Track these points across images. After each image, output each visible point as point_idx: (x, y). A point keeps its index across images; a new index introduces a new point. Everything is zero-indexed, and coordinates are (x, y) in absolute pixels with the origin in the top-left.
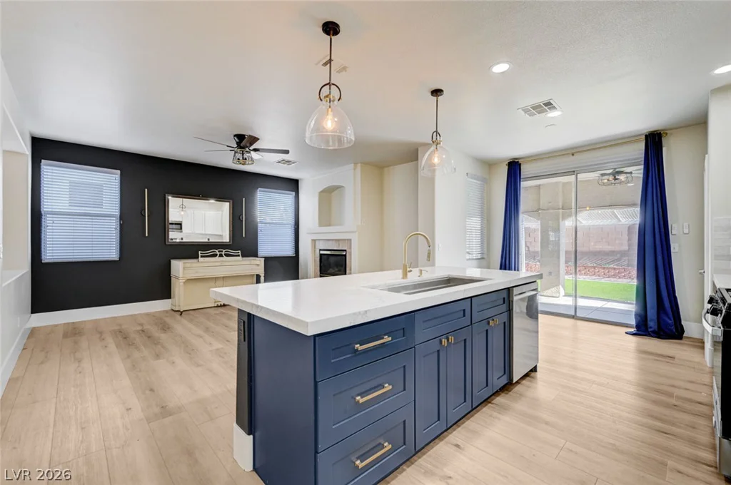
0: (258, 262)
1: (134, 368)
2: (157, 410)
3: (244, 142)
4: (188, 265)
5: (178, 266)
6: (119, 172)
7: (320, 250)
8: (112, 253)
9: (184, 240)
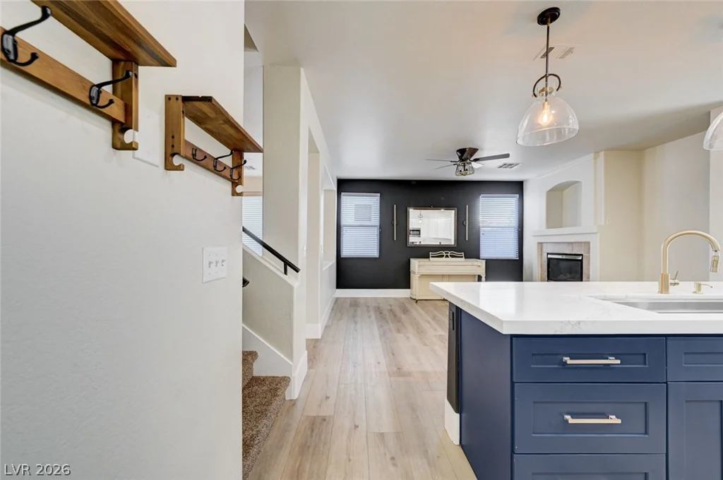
0: (479, 264)
1: (383, 335)
2: (395, 369)
3: (466, 155)
4: (422, 263)
5: (416, 264)
6: (379, 194)
7: (548, 254)
8: (374, 253)
9: (422, 243)
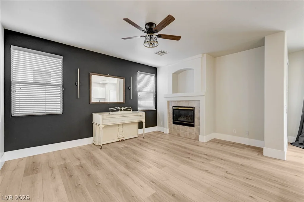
0: (141, 114)
4: (105, 117)
5: (98, 118)
6: (62, 57)
7: (173, 107)
8: (58, 109)
